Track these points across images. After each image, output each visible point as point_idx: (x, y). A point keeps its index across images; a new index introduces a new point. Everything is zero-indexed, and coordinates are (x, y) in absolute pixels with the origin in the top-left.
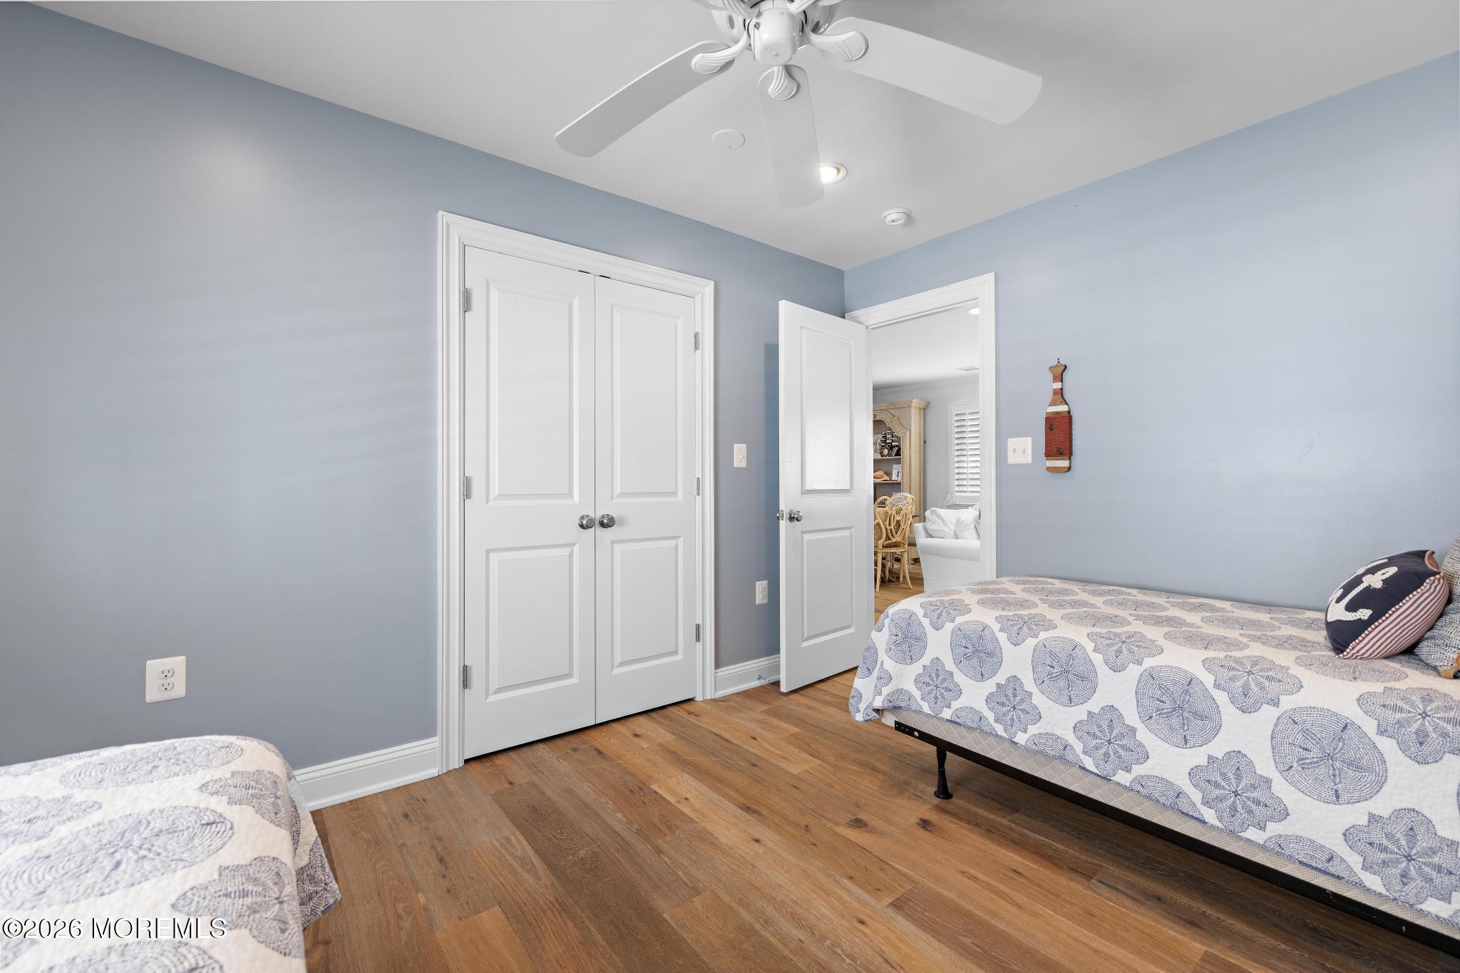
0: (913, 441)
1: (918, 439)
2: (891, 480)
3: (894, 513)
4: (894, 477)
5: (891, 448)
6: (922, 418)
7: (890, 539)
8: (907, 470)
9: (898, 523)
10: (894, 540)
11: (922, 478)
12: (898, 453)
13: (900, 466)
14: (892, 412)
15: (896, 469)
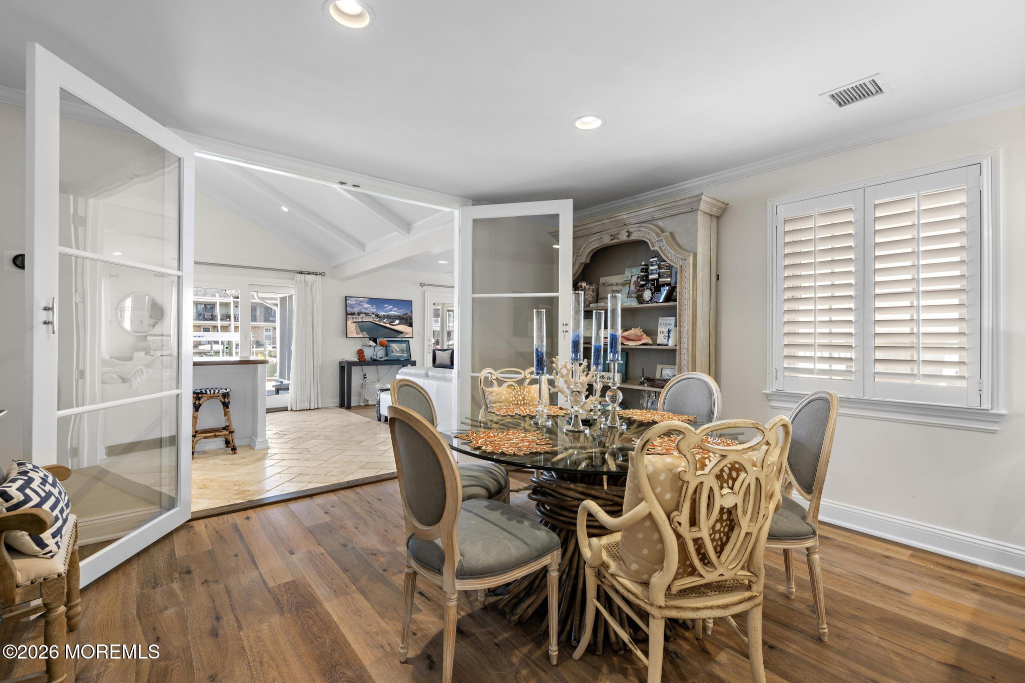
0: (700, 275)
1: (707, 270)
2: (655, 342)
3: (711, 482)
4: (661, 339)
5: (657, 288)
6: (714, 236)
7: (693, 572)
8: (687, 326)
9: (729, 518)
10: (710, 576)
11: (713, 342)
12: (670, 297)
13: (672, 320)
14: (660, 223)
15: (665, 325)
